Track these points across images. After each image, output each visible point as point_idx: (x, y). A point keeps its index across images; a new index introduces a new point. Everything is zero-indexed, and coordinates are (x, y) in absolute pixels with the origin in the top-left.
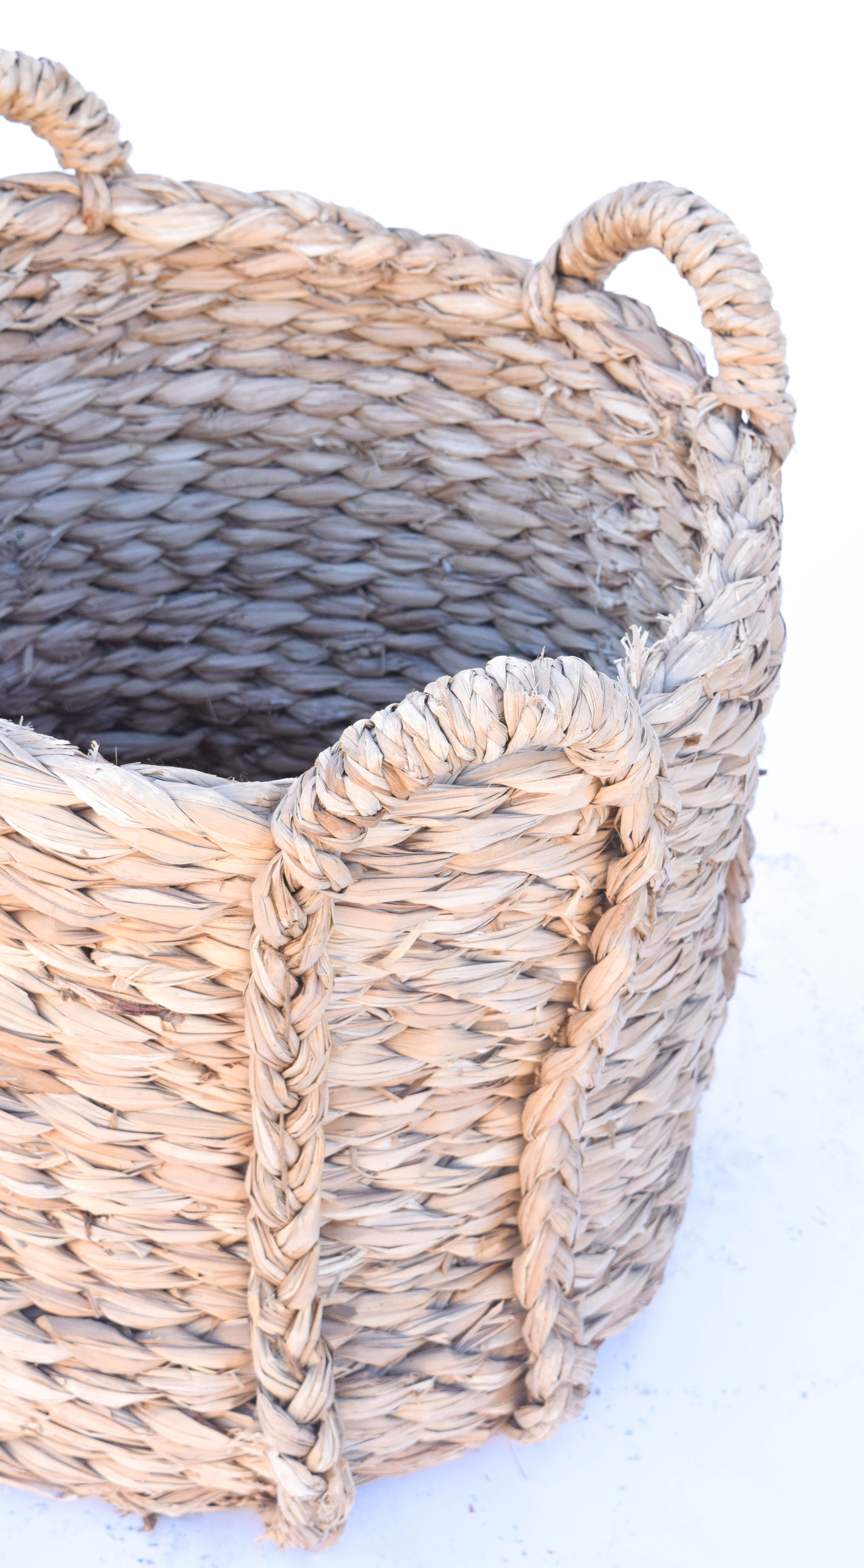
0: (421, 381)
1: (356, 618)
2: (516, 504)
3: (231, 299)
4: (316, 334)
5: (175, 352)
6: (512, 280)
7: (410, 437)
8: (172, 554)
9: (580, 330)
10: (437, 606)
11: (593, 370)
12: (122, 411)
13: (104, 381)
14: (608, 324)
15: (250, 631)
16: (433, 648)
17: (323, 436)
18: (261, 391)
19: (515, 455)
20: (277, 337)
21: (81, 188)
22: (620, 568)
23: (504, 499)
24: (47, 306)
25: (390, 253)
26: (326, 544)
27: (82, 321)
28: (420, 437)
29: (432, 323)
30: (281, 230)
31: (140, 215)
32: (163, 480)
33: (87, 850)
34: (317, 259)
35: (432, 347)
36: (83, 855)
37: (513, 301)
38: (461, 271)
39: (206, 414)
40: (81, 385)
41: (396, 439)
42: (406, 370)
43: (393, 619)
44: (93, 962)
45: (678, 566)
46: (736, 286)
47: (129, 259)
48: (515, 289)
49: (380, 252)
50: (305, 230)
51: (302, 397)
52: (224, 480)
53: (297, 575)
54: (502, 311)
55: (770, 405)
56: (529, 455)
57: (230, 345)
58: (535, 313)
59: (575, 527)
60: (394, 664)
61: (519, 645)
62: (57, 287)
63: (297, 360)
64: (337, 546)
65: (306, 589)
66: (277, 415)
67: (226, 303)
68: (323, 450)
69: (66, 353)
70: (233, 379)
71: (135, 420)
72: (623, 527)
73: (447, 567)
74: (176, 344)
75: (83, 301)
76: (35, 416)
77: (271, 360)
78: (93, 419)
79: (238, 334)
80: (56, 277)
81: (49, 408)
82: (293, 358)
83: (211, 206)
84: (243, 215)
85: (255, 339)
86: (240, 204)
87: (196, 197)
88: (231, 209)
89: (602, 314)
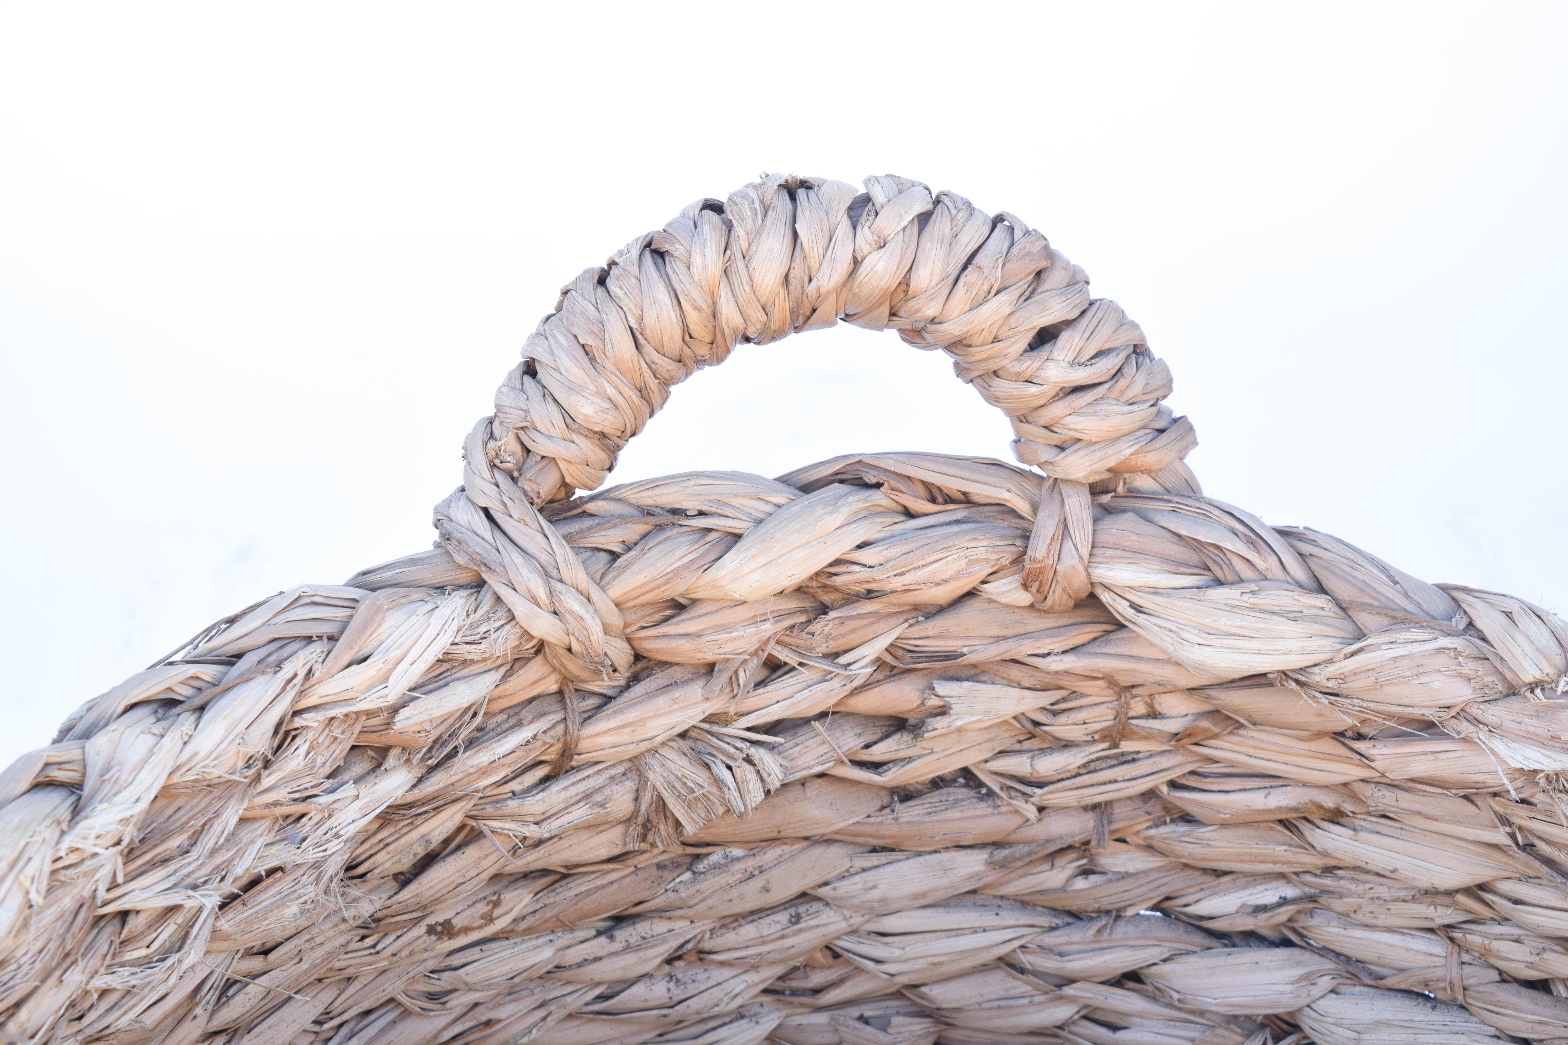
3: (1349, 808)
12: (1072, 992)
13: (1045, 921)
18: (1378, 1023)
20: (1443, 915)
21: (1034, 507)
27: (1007, 786)
30: (1461, 693)
31: (1155, 591)
34: (1530, 776)
40: (988, 919)
47: (1124, 680)
50: (1515, 703)
57: (1337, 904)
62: (943, 711)
63: (1479, 977)
67: (1336, 817)
69: (966, 847)
70: (1330, 980)
74: (1226, 873)
75: (1018, 747)
76: (878, 961)
77: (1422, 961)
78: (1011, 993)
79: (1353, 887)
80: (944, 688)
81: (911, 951)
82: (1467, 970)
83: (1320, 601)
84: (1386, 638)
85: (1395, 907)
86: (1385, 609)
87: (1299, 572)
88: (1367, 619)
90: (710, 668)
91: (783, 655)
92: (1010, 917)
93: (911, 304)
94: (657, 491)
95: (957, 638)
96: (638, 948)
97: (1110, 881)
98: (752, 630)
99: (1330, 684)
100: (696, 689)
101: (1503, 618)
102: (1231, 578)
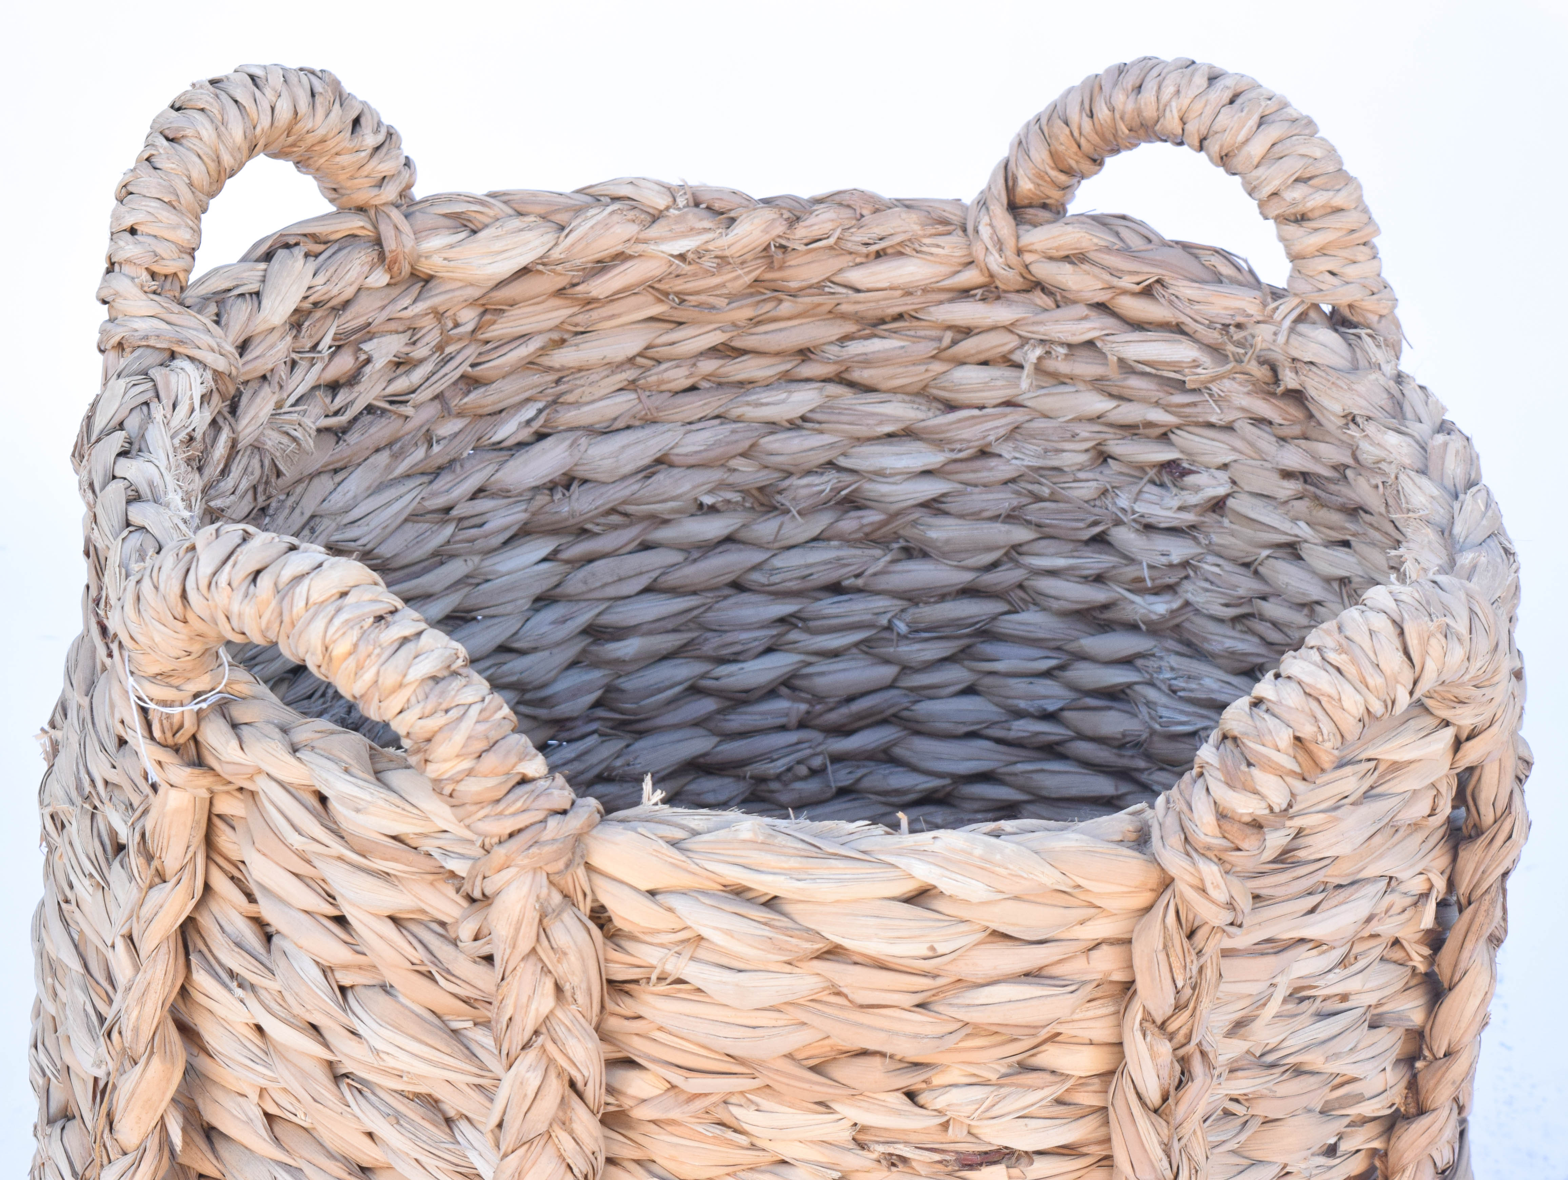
0: (833, 389)
1: (783, 728)
2: (995, 518)
3: (566, 336)
4: (678, 360)
5: (504, 422)
6: (950, 228)
7: (830, 465)
8: (528, 696)
9: (1068, 267)
10: (893, 685)
11: (1093, 314)
12: (454, 513)
13: (425, 479)
14: (1108, 249)
16: (895, 743)
17: (710, 492)
18: (624, 447)
19: (984, 453)
20: (630, 374)
21: (376, 227)
22: (1176, 559)
23: (976, 516)
24: (358, 388)
25: (780, 228)
26: (729, 638)
27: (392, 403)
28: (843, 462)
29: (845, 308)
30: (632, 230)
31: (452, 246)
32: (509, 596)
33: (936, 946)
34: (682, 257)
35: (844, 339)
36: (931, 954)
38: (879, 231)
39: (558, 496)
40: (402, 489)
41: (809, 472)
42: (808, 380)
43: (833, 717)
44: (922, 1107)
45: (1286, 526)
46: (1303, 156)
47: (441, 309)
48: (956, 239)
49: (765, 231)
50: (662, 222)
51: (676, 445)
52: (583, 582)
53: (695, 690)
54: (944, 270)
55: (1373, 294)
56: (1006, 450)
57: (570, 398)
58: (995, 262)
59: (1095, 523)
61: (1022, 704)
62: (368, 361)
63: (658, 400)
64: (744, 636)
65: (707, 705)
66: (648, 477)
67: (562, 343)
68: (713, 509)
69: (377, 450)
70: (583, 441)
71: (466, 523)
72: (1176, 503)
73: (902, 627)
74: (501, 411)
75: (394, 375)
76: (355, 541)
77: (626, 406)
78: (421, 531)
79: (578, 382)
80: (366, 347)
81: (373, 525)
82: (653, 398)
83: (531, 218)
84: (578, 220)
85: (602, 383)
86: (567, 209)
87: (510, 211)
88: (561, 218)
89: (1095, 240)
90: (264, 377)
91: (295, 356)
92: (411, 484)
93: (299, 125)
94: (206, 284)
95: (363, 315)
97: (451, 440)
98: (284, 343)
99: (562, 256)
100: (266, 390)
101: (630, 186)
102: (480, 226)
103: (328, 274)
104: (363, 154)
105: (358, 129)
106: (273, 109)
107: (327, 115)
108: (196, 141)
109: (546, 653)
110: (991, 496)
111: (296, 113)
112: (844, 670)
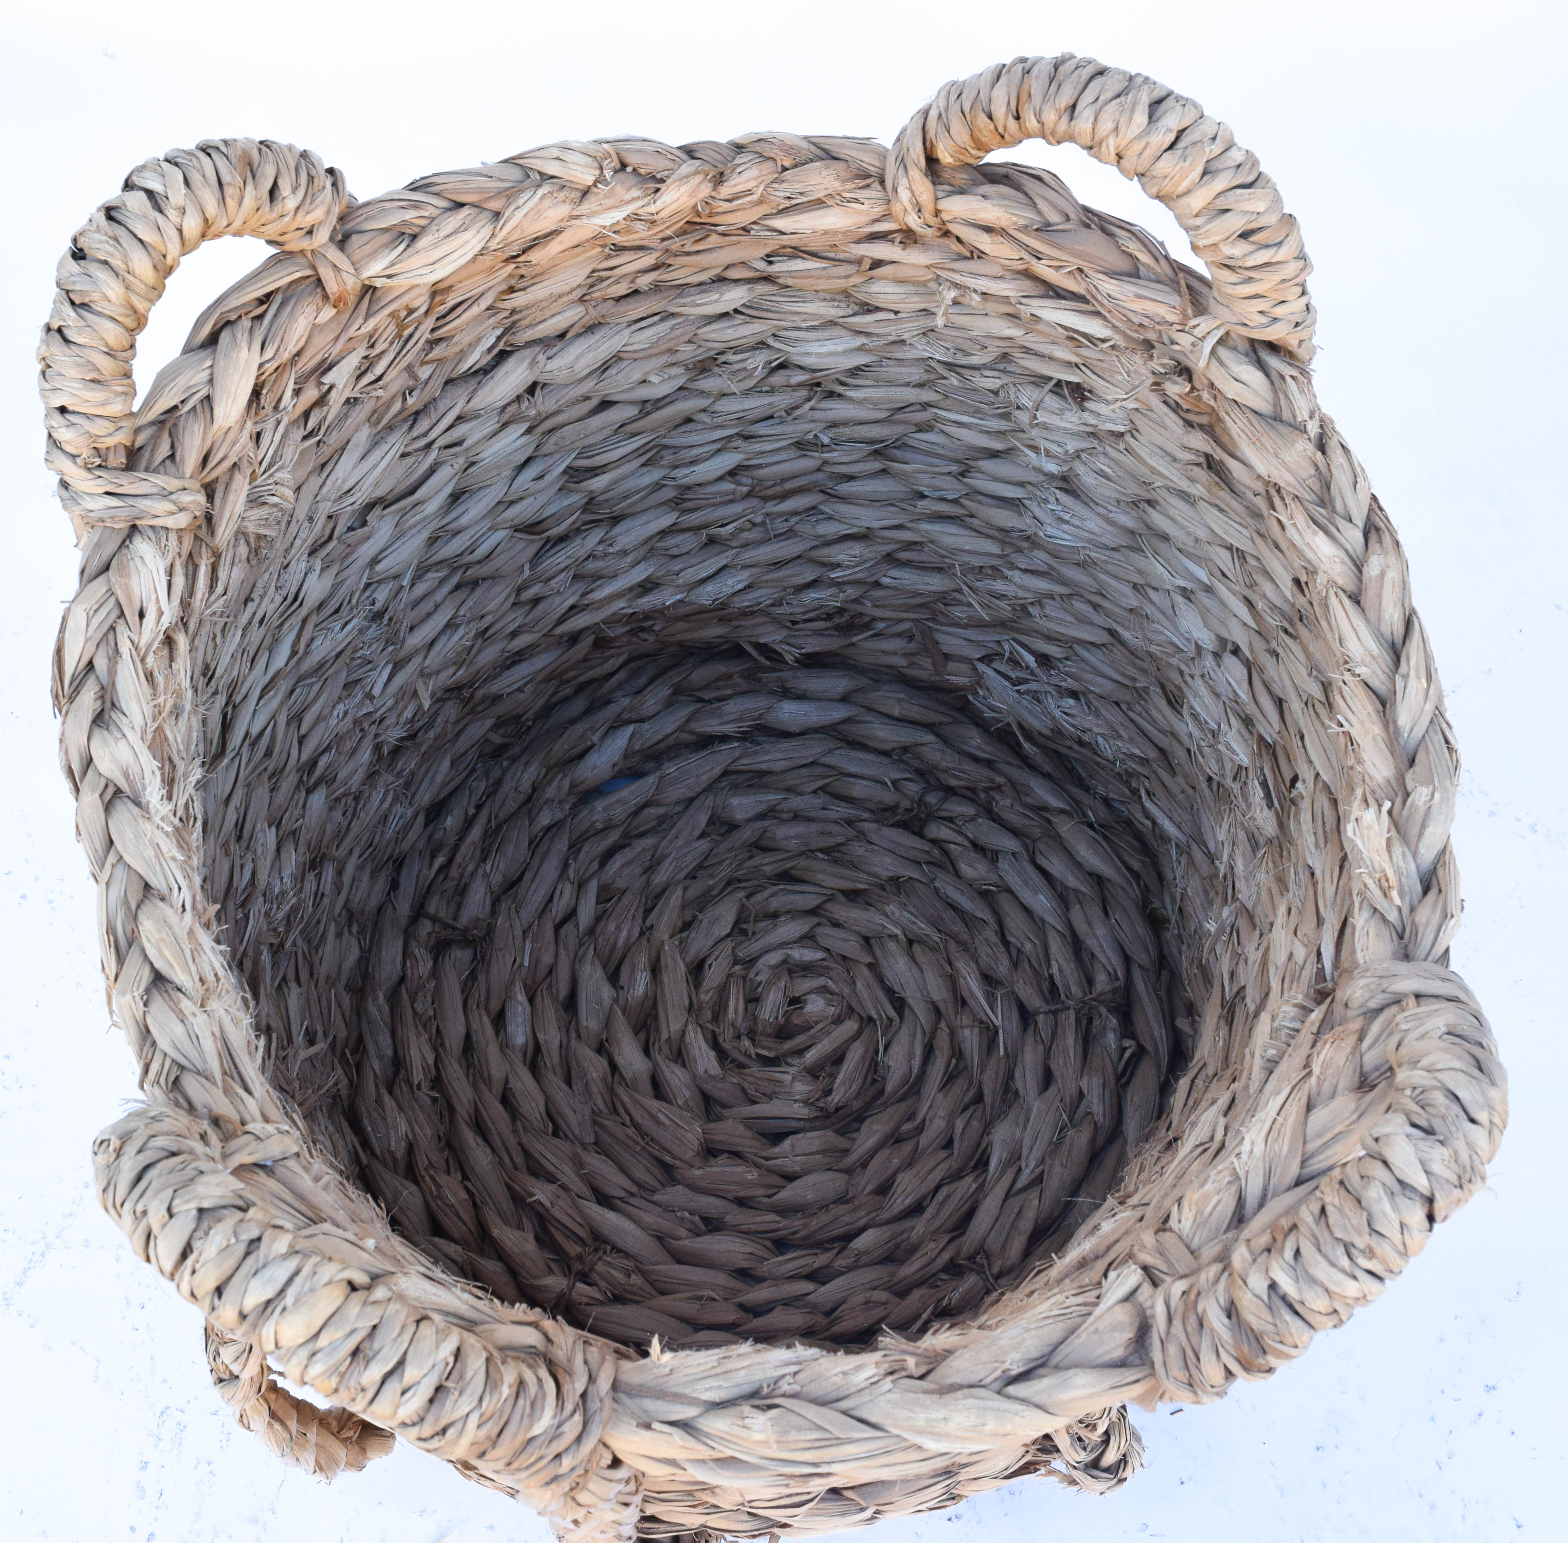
0: (760, 288)
2: (908, 384)
3: (514, 284)
4: (620, 277)
5: (467, 356)
6: (869, 181)
7: (762, 345)
9: (985, 235)
10: (819, 470)
11: (1013, 277)
12: (435, 445)
13: (406, 426)
14: (1024, 229)
15: (624, 553)
16: (820, 504)
18: (577, 358)
20: (579, 294)
21: (314, 268)
22: (1070, 449)
23: (891, 382)
25: (706, 190)
26: (683, 452)
27: (364, 392)
28: (772, 343)
30: (564, 209)
31: (391, 263)
35: (770, 258)
37: (878, 210)
39: (525, 402)
40: (385, 446)
41: (746, 350)
42: (737, 280)
43: (773, 491)
48: (875, 192)
49: (691, 196)
50: (591, 198)
51: (626, 343)
52: (556, 444)
53: (660, 485)
54: (865, 219)
56: (919, 342)
57: (523, 323)
58: (913, 221)
60: (781, 526)
62: (331, 387)
63: (604, 309)
64: (693, 451)
65: (669, 494)
66: (603, 373)
67: (511, 290)
68: (662, 382)
69: (358, 430)
70: (541, 358)
72: (1076, 419)
73: (825, 440)
76: (351, 503)
77: (577, 317)
78: (409, 467)
79: (529, 312)
80: (326, 378)
81: (362, 488)
82: (599, 308)
83: (465, 211)
84: (512, 208)
85: (552, 306)
86: (499, 194)
87: (444, 204)
88: (495, 205)
89: (1014, 219)
90: (236, 464)
91: (259, 429)
92: (392, 438)
93: (213, 226)
95: (318, 354)
96: (265, 593)
99: (500, 245)
100: (238, 476)
101: (557, 162)
102: (417, 230)
103: (275, 346)
104: (287, 219)
105: (277, 194)
106: (180, 231)
107: (240, 205)
108: (104, 304)
109: (531, 499)
110: (903, 370)
111: (206, 220)
112: (778, 462)
